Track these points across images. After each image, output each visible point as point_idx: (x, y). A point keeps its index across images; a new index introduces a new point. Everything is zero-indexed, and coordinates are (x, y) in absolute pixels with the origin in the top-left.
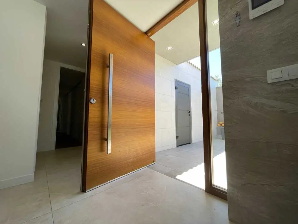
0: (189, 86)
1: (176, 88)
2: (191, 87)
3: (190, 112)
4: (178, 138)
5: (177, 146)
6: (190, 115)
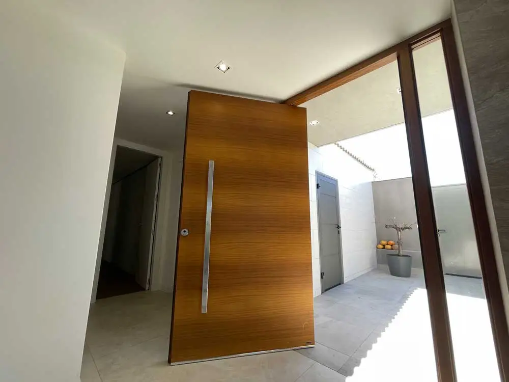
0: (336, 181)
1: (318, 186)
2: (339, 182)
3: (338, 227)
4: (324, 277)
5: (322, 292)
6: (339, 233)
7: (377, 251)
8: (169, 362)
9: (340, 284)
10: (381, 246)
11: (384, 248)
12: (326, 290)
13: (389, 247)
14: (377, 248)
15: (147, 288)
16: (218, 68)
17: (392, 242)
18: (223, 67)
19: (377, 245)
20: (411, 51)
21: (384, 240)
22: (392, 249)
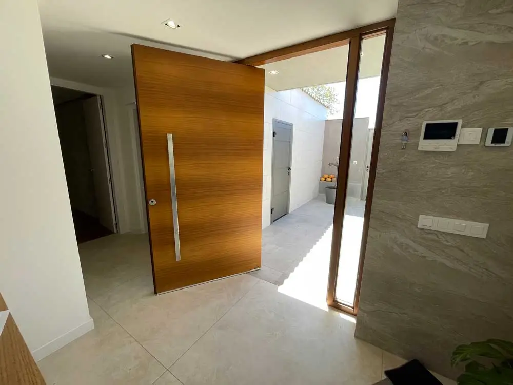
0: (291, 125)
1: (274, 134)
2: (294, 126)
3: (289, 169)
4: (273, 212)
5: (271, 223)
6: (289, 174)
7: (320, 183)
8: (156, 293)
9: (286, 214)
10: (323, 179)
11: (326, 180)
12: (274, 221)
13: (329, 179)
14: (320, 180)
15: (115, 231)
16: (166, 24)
17: (332, 176)
18: (172, 24)
19: (321, 178)
20: (361, 39)
21: (327, 174)
22: (331, 181)
